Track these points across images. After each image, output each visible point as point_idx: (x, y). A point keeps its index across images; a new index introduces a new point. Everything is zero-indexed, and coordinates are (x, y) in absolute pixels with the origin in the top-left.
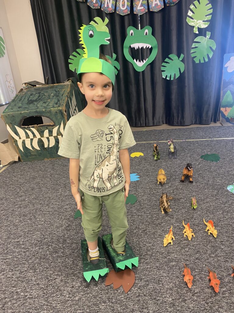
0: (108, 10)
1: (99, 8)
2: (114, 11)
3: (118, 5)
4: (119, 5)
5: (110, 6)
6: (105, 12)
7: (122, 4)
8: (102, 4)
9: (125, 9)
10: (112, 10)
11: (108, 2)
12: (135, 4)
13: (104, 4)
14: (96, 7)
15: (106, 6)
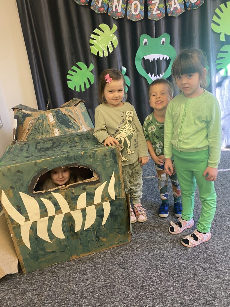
0: (116, 15)
1: (106, 12)
2: (124, 17)
3: (129, 9)
4: (131, 8)
5: (119, 11)
6: (113, 17)
7: (134, 9)
8: (109, 8)
9: (138, 14)
10: (121, 15)
11: (116, 6)
12: (150, 8)
13: (112, 7)
14: (101, 12)
15: (114, 10)
